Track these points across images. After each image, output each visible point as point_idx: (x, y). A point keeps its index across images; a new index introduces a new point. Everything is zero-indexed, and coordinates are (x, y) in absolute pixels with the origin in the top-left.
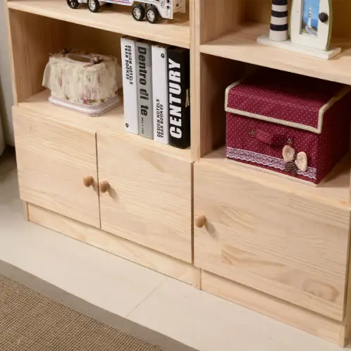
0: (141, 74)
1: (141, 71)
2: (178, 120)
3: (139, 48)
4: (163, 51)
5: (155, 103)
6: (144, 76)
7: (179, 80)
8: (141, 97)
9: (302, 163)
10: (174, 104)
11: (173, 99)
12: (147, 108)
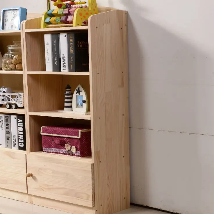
0: (6, 126)
1: (6, 124)
2: (22, 140)
3: (6, 116)
4: (15, 116)
5: (12, 135)
6: (8, 126)
7: (22, 126)
8: (7, 134)
9: (74, 150)
10: (20, 134)
11: (20, 133)
12: (9, 137)
